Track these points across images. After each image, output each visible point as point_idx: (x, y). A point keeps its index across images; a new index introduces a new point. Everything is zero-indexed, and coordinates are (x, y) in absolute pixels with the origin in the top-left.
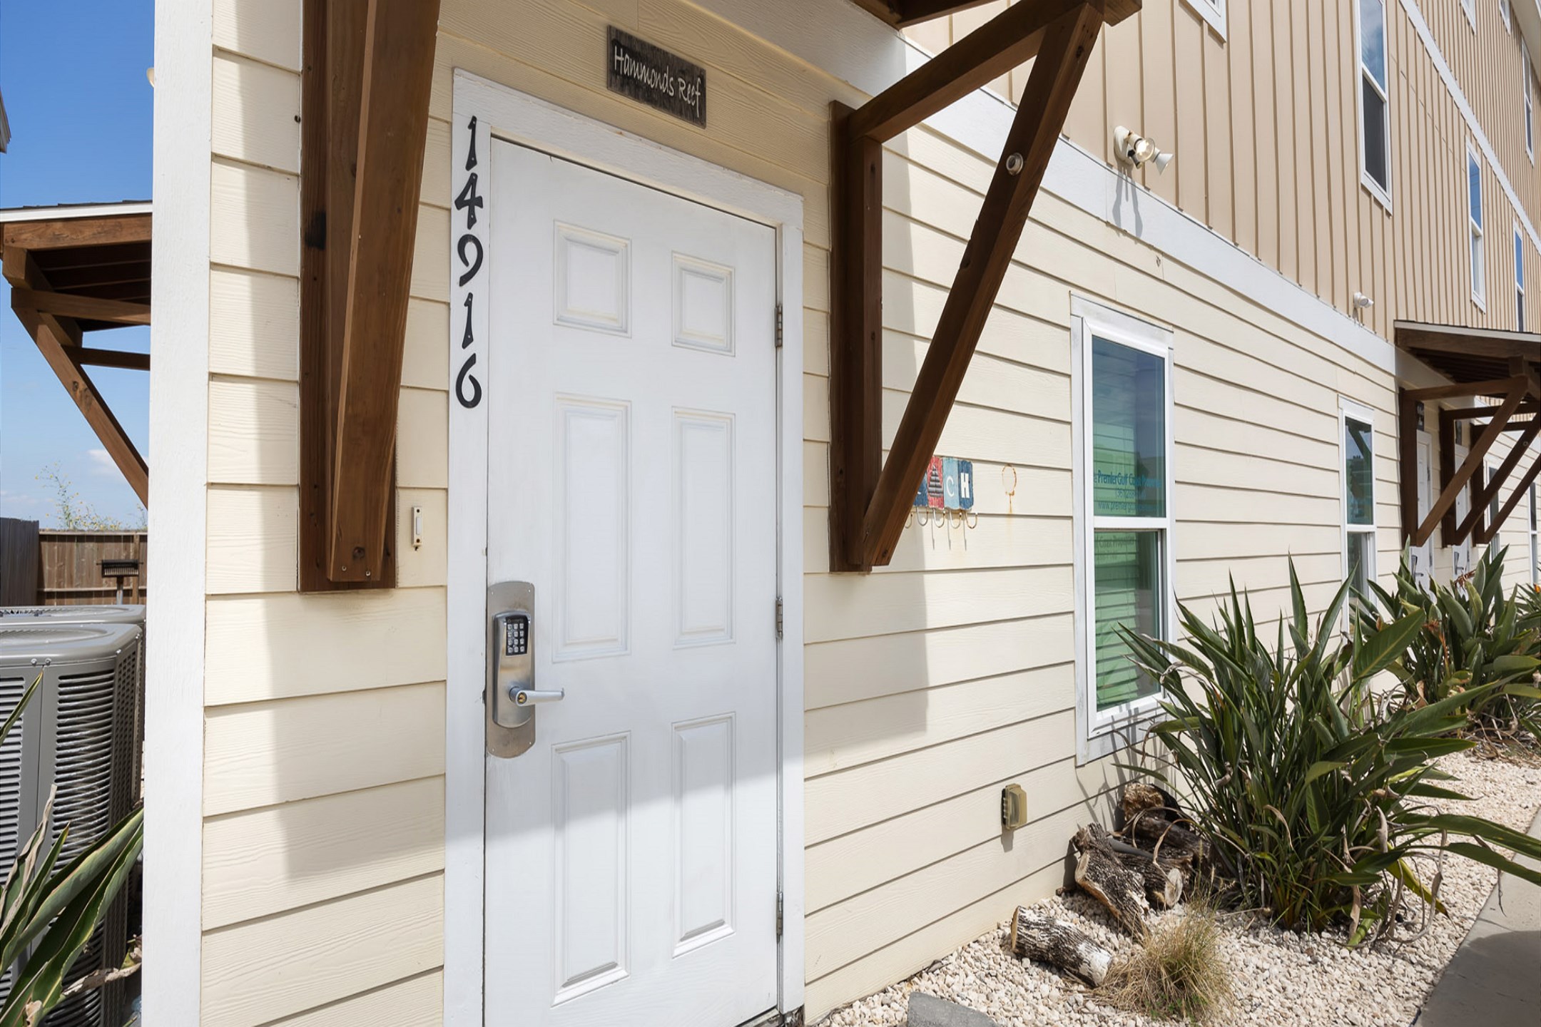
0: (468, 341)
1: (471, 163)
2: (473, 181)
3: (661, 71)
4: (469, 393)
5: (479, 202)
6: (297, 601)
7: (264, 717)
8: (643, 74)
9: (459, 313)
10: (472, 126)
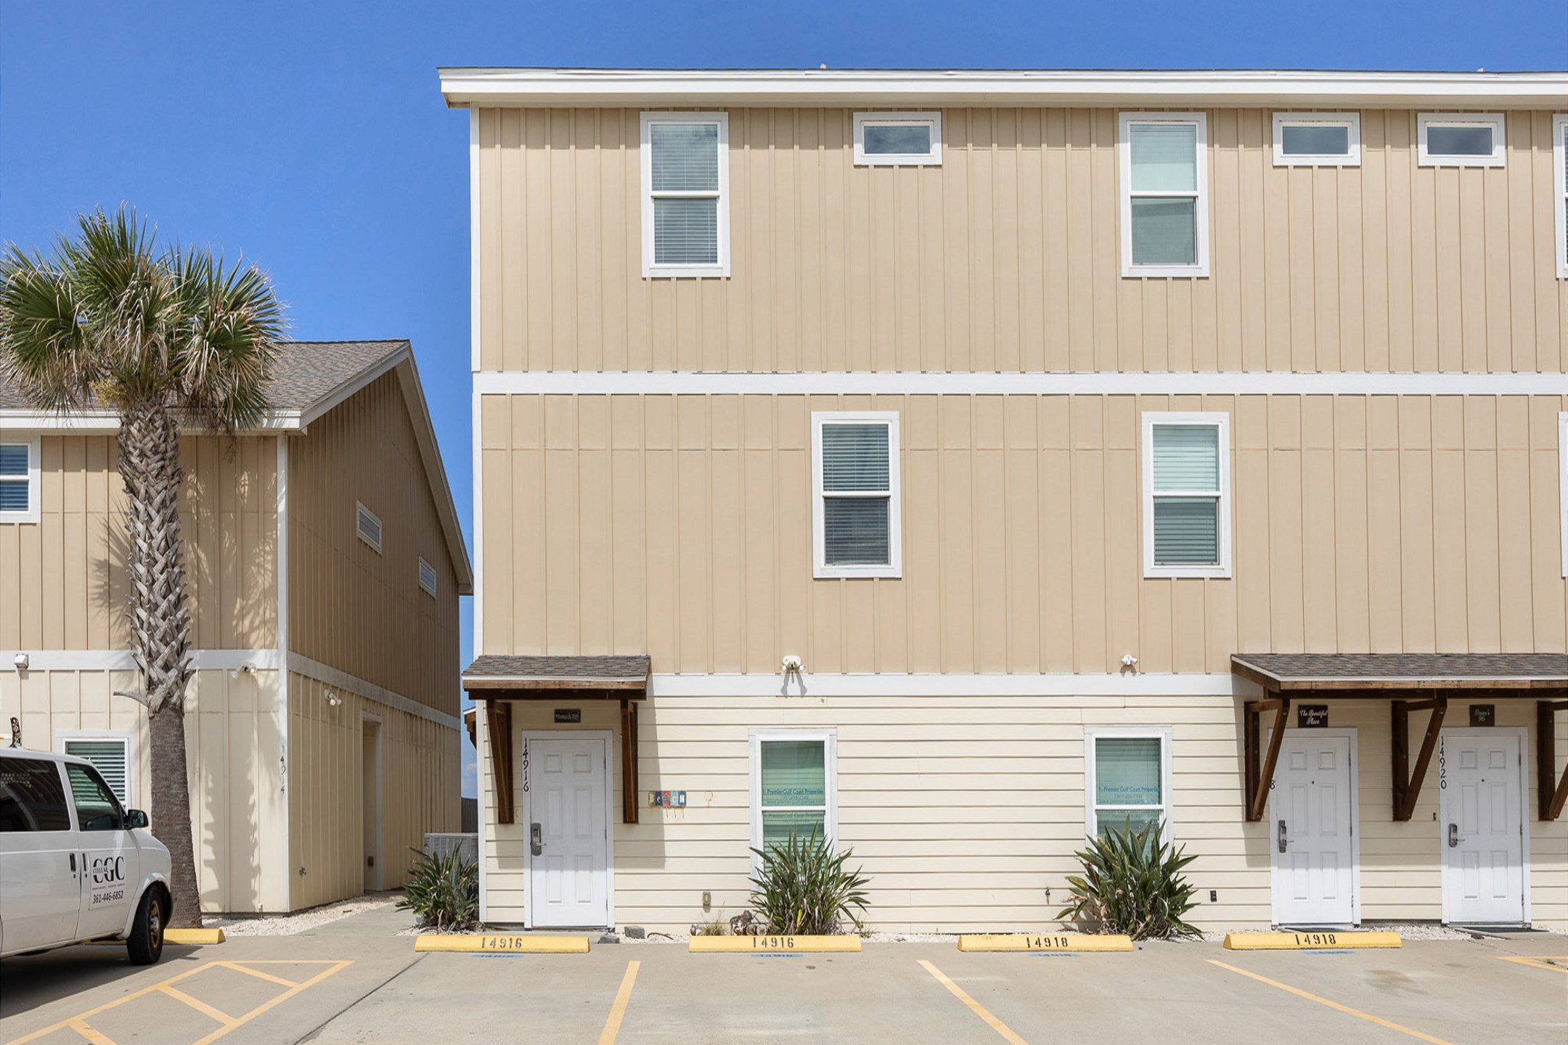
0: (526, 779)
1: (526, 746)
2: (526, 750)
3: (568, 715)
4: (526, 789)
5: (527, 754)
6: (498, 825)
7: (495, 843)
8: (563, 717)
9: (524, 775)
10: (526, 740)
